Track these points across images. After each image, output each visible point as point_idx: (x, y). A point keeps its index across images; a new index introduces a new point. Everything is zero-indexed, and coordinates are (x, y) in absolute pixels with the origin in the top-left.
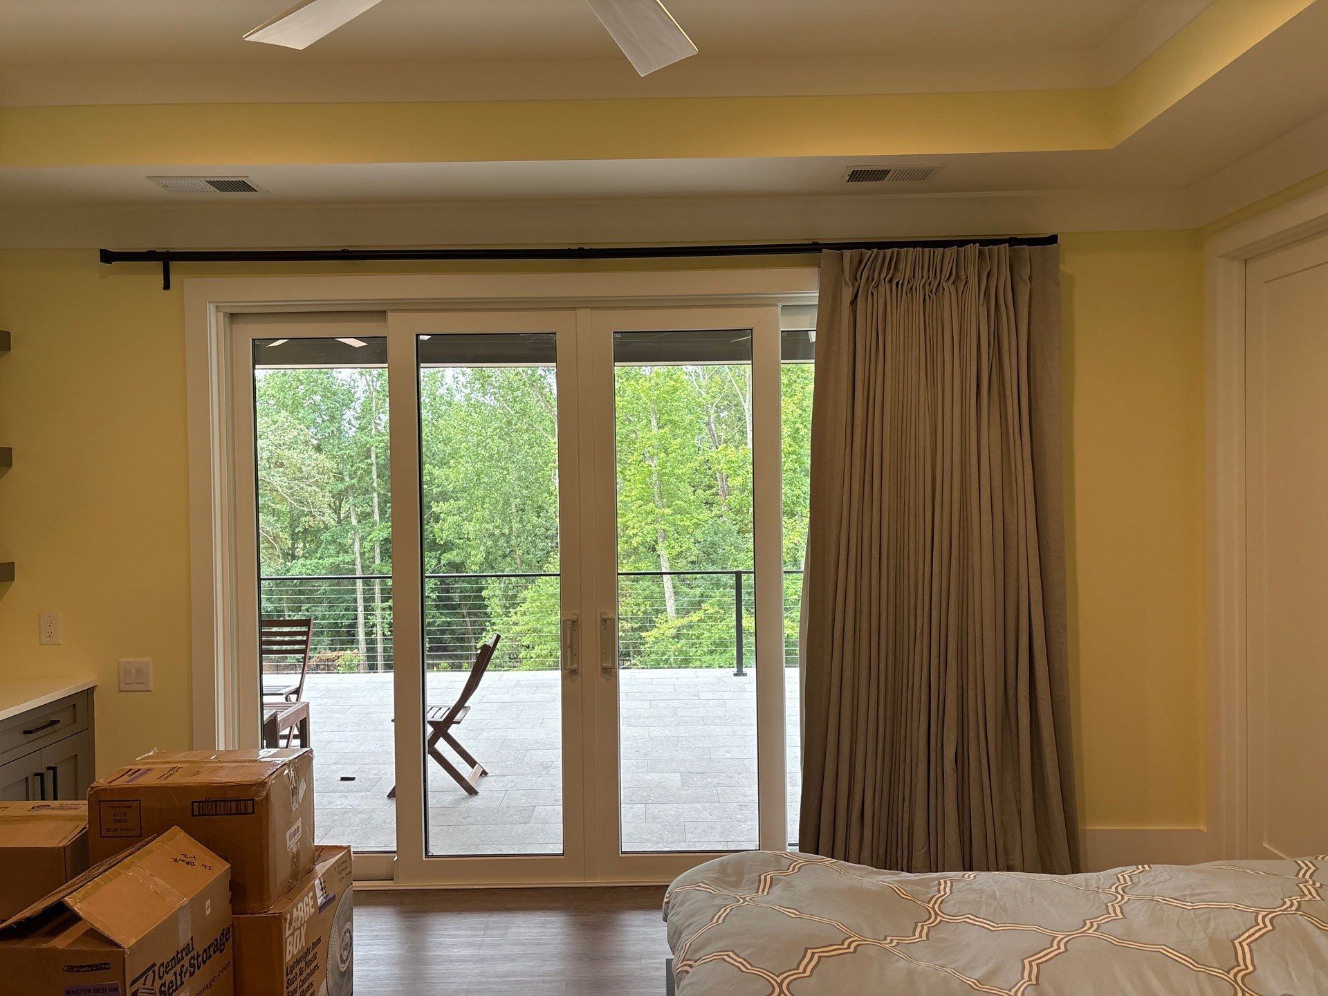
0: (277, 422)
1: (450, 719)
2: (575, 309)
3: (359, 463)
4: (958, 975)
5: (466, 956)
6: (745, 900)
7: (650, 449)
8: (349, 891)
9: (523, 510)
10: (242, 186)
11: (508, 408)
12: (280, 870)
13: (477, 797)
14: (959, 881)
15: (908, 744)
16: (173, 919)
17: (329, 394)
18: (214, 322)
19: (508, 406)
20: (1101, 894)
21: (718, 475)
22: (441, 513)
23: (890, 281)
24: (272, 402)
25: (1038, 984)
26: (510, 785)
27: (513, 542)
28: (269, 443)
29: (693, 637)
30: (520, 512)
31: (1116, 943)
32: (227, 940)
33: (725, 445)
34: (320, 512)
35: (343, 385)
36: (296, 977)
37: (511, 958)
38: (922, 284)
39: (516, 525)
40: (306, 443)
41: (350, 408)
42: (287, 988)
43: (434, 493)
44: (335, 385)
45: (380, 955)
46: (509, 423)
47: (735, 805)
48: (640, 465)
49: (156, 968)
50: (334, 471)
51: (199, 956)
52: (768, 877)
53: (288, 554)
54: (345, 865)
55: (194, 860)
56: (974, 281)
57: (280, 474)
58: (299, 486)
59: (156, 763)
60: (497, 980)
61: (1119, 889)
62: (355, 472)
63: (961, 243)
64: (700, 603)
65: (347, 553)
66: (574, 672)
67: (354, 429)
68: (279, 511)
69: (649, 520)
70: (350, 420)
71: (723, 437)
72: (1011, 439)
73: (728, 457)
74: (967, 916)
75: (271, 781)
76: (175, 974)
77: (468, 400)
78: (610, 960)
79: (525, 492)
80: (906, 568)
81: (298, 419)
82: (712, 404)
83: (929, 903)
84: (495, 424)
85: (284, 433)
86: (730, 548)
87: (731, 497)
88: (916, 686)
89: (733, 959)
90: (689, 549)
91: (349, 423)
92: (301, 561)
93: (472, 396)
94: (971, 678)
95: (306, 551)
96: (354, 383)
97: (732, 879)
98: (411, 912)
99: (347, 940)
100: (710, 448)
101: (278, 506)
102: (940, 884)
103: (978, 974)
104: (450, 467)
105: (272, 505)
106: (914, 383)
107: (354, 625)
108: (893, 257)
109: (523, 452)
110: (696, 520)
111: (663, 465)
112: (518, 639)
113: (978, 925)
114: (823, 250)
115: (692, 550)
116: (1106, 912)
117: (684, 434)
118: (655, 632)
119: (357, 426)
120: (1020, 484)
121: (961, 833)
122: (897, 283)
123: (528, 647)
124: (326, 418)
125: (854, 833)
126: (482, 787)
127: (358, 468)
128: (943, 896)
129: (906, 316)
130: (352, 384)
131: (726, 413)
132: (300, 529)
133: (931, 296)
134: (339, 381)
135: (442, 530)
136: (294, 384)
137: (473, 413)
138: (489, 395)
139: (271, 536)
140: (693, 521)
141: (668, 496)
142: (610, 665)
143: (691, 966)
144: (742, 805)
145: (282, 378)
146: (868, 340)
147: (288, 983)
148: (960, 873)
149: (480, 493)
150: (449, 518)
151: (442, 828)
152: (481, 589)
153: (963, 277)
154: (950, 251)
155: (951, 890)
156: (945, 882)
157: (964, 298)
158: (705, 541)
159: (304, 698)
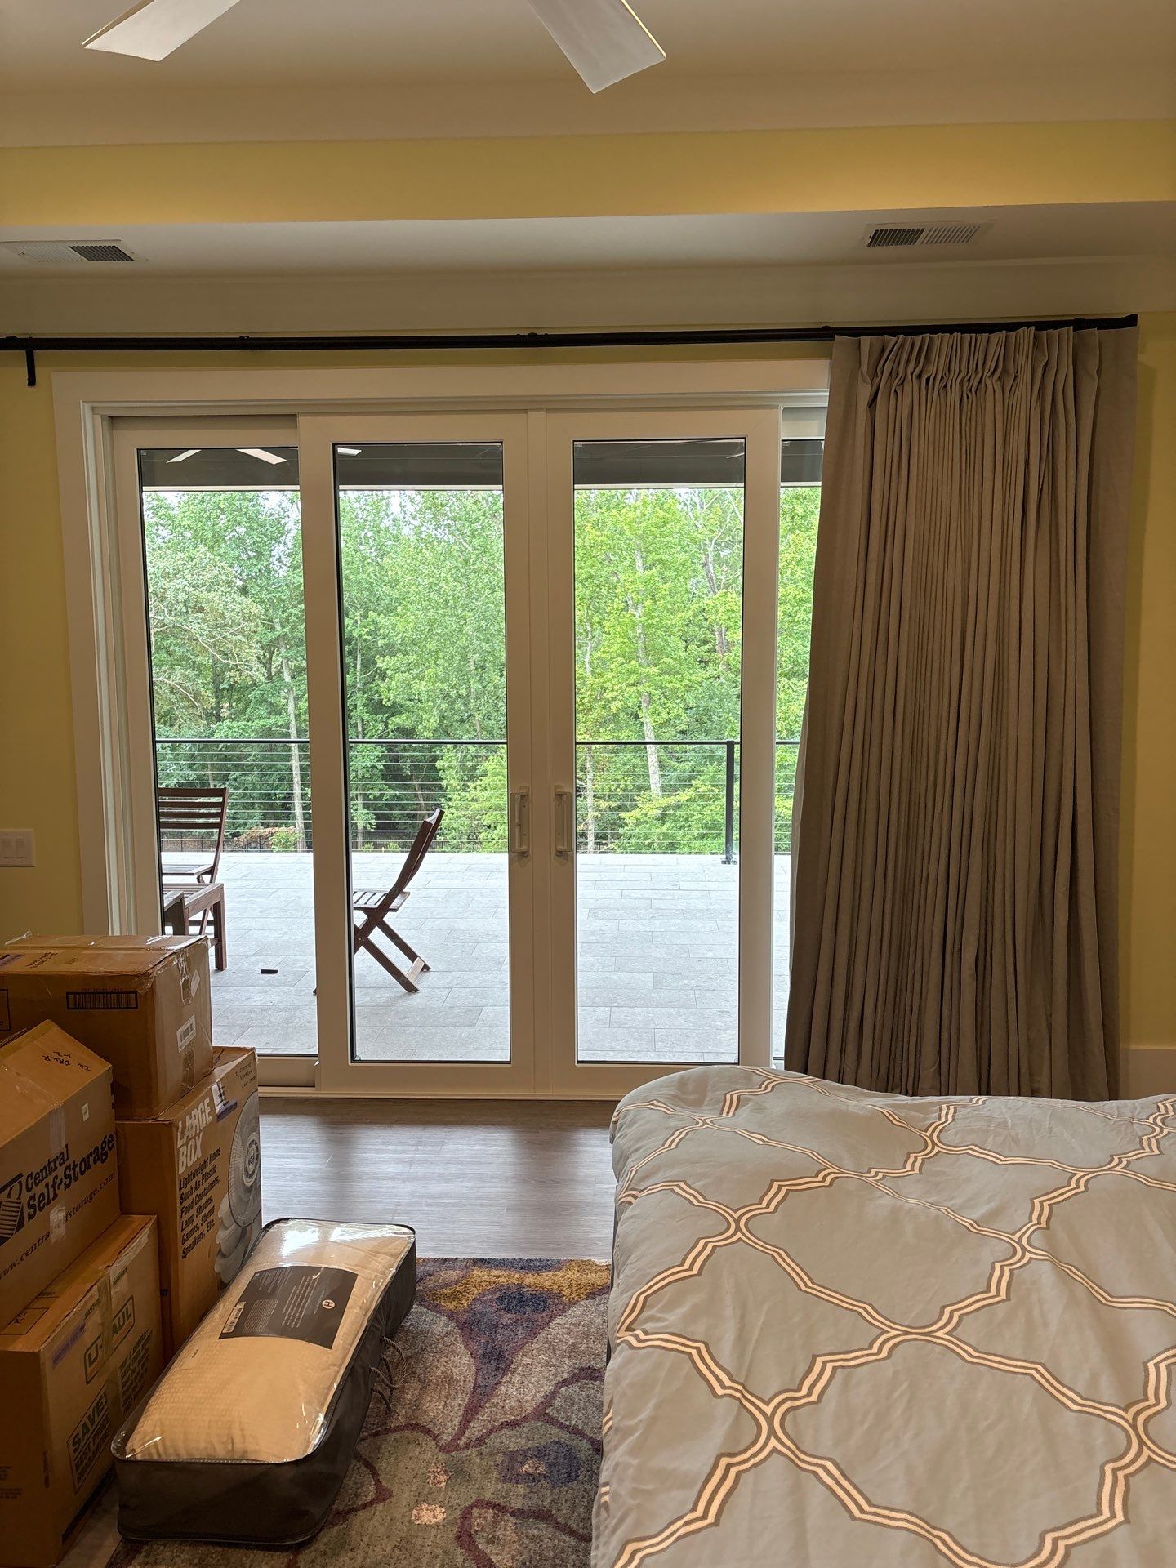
0: (195, 558)
1: (386, 906)
2: (525, 411)
3: (292, 608)
4: (952, 1215)
5: (396, 1174)
6: (704, 1122)
7: (634, 595)
8: (254, 1099)
9: (483, 668)
10: (113, 253)
11: (465, 544)
12: (171, 1072)
13: (416, 994)
14: (964, 1106)
15: (919, 946)
16: (43, 1125)
17: (255, 526)
18: (90, 427)
19: (465, 541)
20: (1134, 1125)
21: (716, 627)
22: (387, 669)
23: (919, 376)
24: (189, 535)
25: (1048, 1228)
26: (455, 982)
27: (472, 705)
28: (186, 583)
29: (681, 819)
30: (480, 670)
31: (1147, 1183)
32: (110, 1149)
33: (725, 590)
34: (247, 666)
35: (271, 514)
36: (191, 1191)
37: (447, 1178)
38: (959, 380)
39: (475, 686)
40: (229, 583)
41: (280, 542)
42: (181, 1203)
43: (379, 645)
44: (262, 515)
45: (298, 1169)
46: (466, 562)
47: (714, 1011)
48: (621, 615)
49: (23, 1179)
50: (262, 617)
51: (75, 1166)
52: (735, 1097)
53: (212, 714)
54: (249, 1069)
55: (68, 1058)
56: (1025, 377)
57: (200, 621)
58: (222, 634)
59: (27, 948)
60: (429, 1201)
61: (1159, 1121)
62: (287, 619)
63: (1011, 327)
64: (691, 778)
65: (280, 714)
66: (523, 854)
67: (285, 568)
68: (201, 664)
69: (631, 681)
70: (280, 557)
71: (724, 581)
72: (1063, 578)
73: (727, 605)
74: (971, 1147)
75: (158, 972)
76: (47, 1185)
77: (419, 534)
78: (559, 1183)
79: (485, 646)
80: (926, 736)
81: (219, 555)
82: (711, 540)
83: (926, 1131)
84: (449, 564)
85: (203, 571)
86: (727, 715)
87: (730, 654)
88: (932, 877)
89: (684, 1190)
90: (678, 716)
91: (279, 560)
92: (227, 723)
93: (423, 529)
94: (999, 869)
95: (232, 710)
96: (285, 512)
97: (692, 1097)
98: (334, 1123)
99: (252, 1152)
100: (707, 595)
101: (199, 658)
102: (941, 1110)
103: (977, 1214)
104: (398, 615)
105: (192, 657)
106: (944, 506)
107: (290, 796)
108: (924, 344)
109: (483, 598)
110: (687, 682)
111: (649, 615)
112: (477, 818)
113: (984, 1158)
114: (836, 337)
115: (682, 718)
116: (1139, 1146)
117: (676, 577)
118: (636, 813)
119: (289, 565)
120: (1071, 635)
121: (978, 1049)
122: (928, 380)
123: (489, 827)
124: (252, 554)
125: (851, 1048)
126: (424, 984)
127: (291, 615)
128: (943, 1123)
129: (938, 422)
130: (282, 513)
131: (728, 551)
132: (225, 685)
133: (969, 394)
134: (267, 509)
135: (389, 690)
136: (214, 515)
137: (424, 551)
138: (443, 527)
139: (191, 693)
140: (683, 683)
141: (654, 653)
142: (565, 848)
143: (635, 1197)
144: (723, 1012)
145: (199, 505)
146: (889, 452)
147: (182, 1198)
148: (967, 1097)
149: (432, 646)
150: (397, 675)
151: (375, 1029)
152: (435, 759)
153: (1012, 371)
154: (998, 337)
155: (953, 1116)
156: (948, 1108)
157: (1011, 399)
158: (697, 706)
159: (219, 879)
